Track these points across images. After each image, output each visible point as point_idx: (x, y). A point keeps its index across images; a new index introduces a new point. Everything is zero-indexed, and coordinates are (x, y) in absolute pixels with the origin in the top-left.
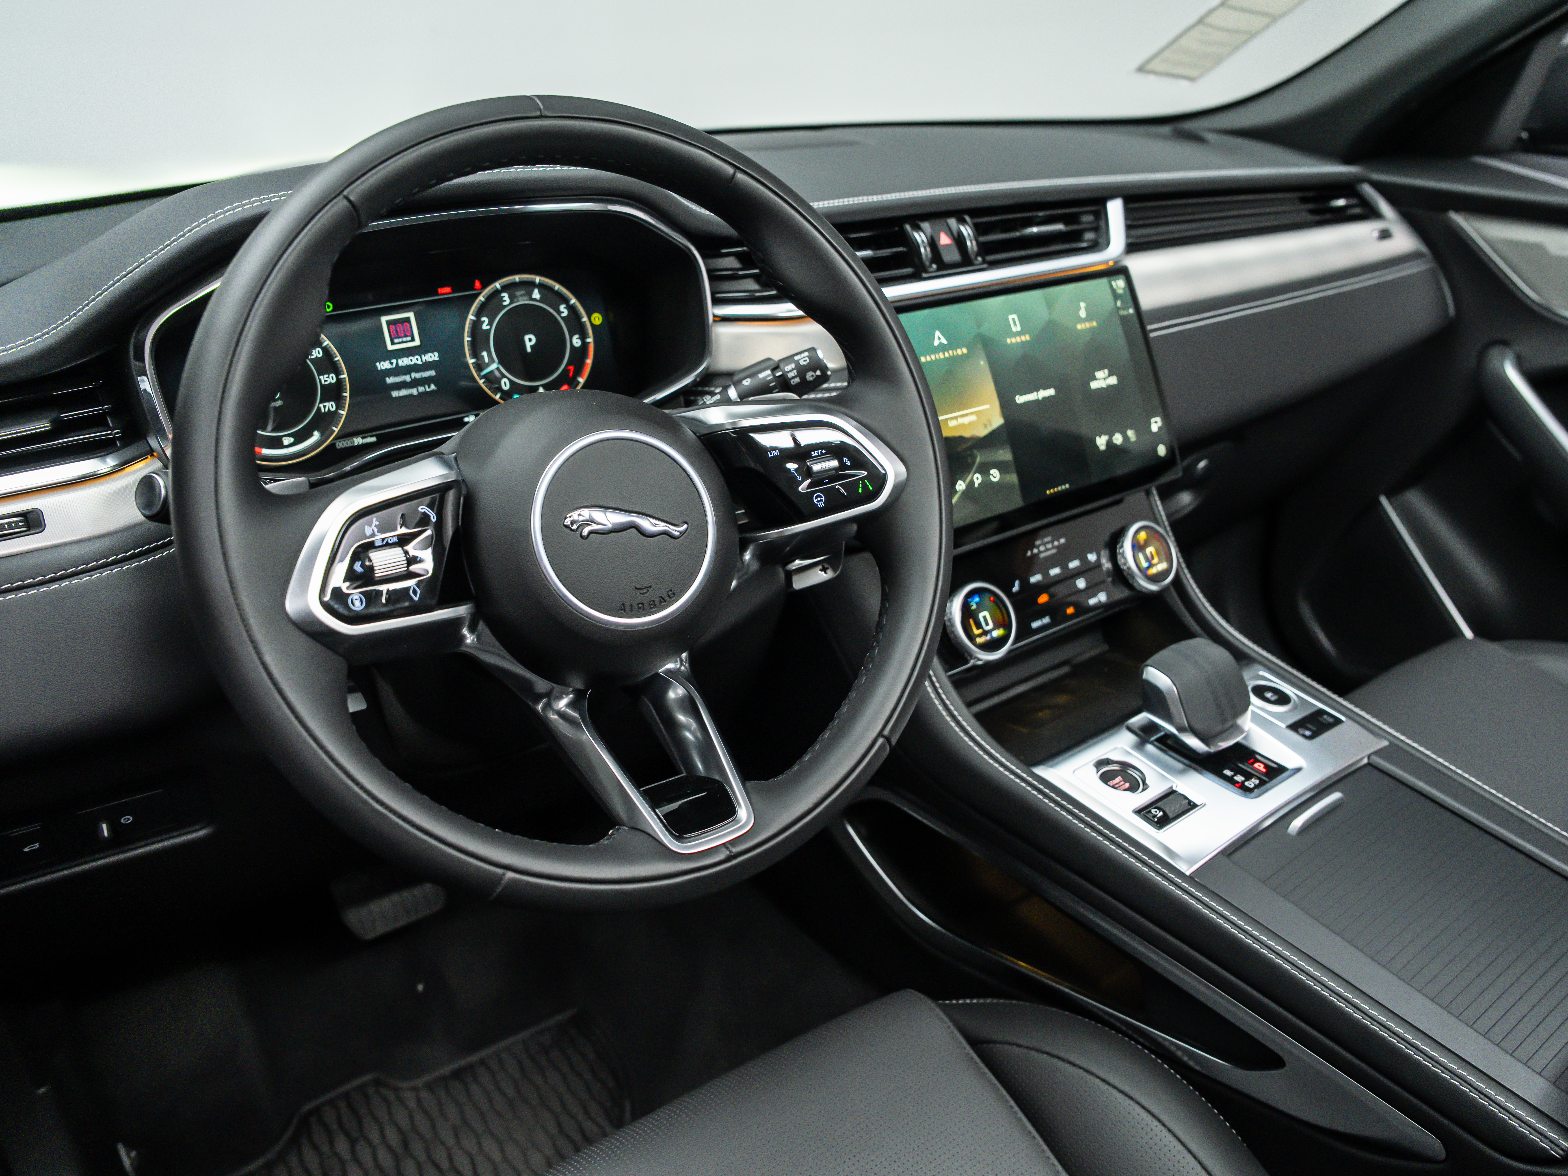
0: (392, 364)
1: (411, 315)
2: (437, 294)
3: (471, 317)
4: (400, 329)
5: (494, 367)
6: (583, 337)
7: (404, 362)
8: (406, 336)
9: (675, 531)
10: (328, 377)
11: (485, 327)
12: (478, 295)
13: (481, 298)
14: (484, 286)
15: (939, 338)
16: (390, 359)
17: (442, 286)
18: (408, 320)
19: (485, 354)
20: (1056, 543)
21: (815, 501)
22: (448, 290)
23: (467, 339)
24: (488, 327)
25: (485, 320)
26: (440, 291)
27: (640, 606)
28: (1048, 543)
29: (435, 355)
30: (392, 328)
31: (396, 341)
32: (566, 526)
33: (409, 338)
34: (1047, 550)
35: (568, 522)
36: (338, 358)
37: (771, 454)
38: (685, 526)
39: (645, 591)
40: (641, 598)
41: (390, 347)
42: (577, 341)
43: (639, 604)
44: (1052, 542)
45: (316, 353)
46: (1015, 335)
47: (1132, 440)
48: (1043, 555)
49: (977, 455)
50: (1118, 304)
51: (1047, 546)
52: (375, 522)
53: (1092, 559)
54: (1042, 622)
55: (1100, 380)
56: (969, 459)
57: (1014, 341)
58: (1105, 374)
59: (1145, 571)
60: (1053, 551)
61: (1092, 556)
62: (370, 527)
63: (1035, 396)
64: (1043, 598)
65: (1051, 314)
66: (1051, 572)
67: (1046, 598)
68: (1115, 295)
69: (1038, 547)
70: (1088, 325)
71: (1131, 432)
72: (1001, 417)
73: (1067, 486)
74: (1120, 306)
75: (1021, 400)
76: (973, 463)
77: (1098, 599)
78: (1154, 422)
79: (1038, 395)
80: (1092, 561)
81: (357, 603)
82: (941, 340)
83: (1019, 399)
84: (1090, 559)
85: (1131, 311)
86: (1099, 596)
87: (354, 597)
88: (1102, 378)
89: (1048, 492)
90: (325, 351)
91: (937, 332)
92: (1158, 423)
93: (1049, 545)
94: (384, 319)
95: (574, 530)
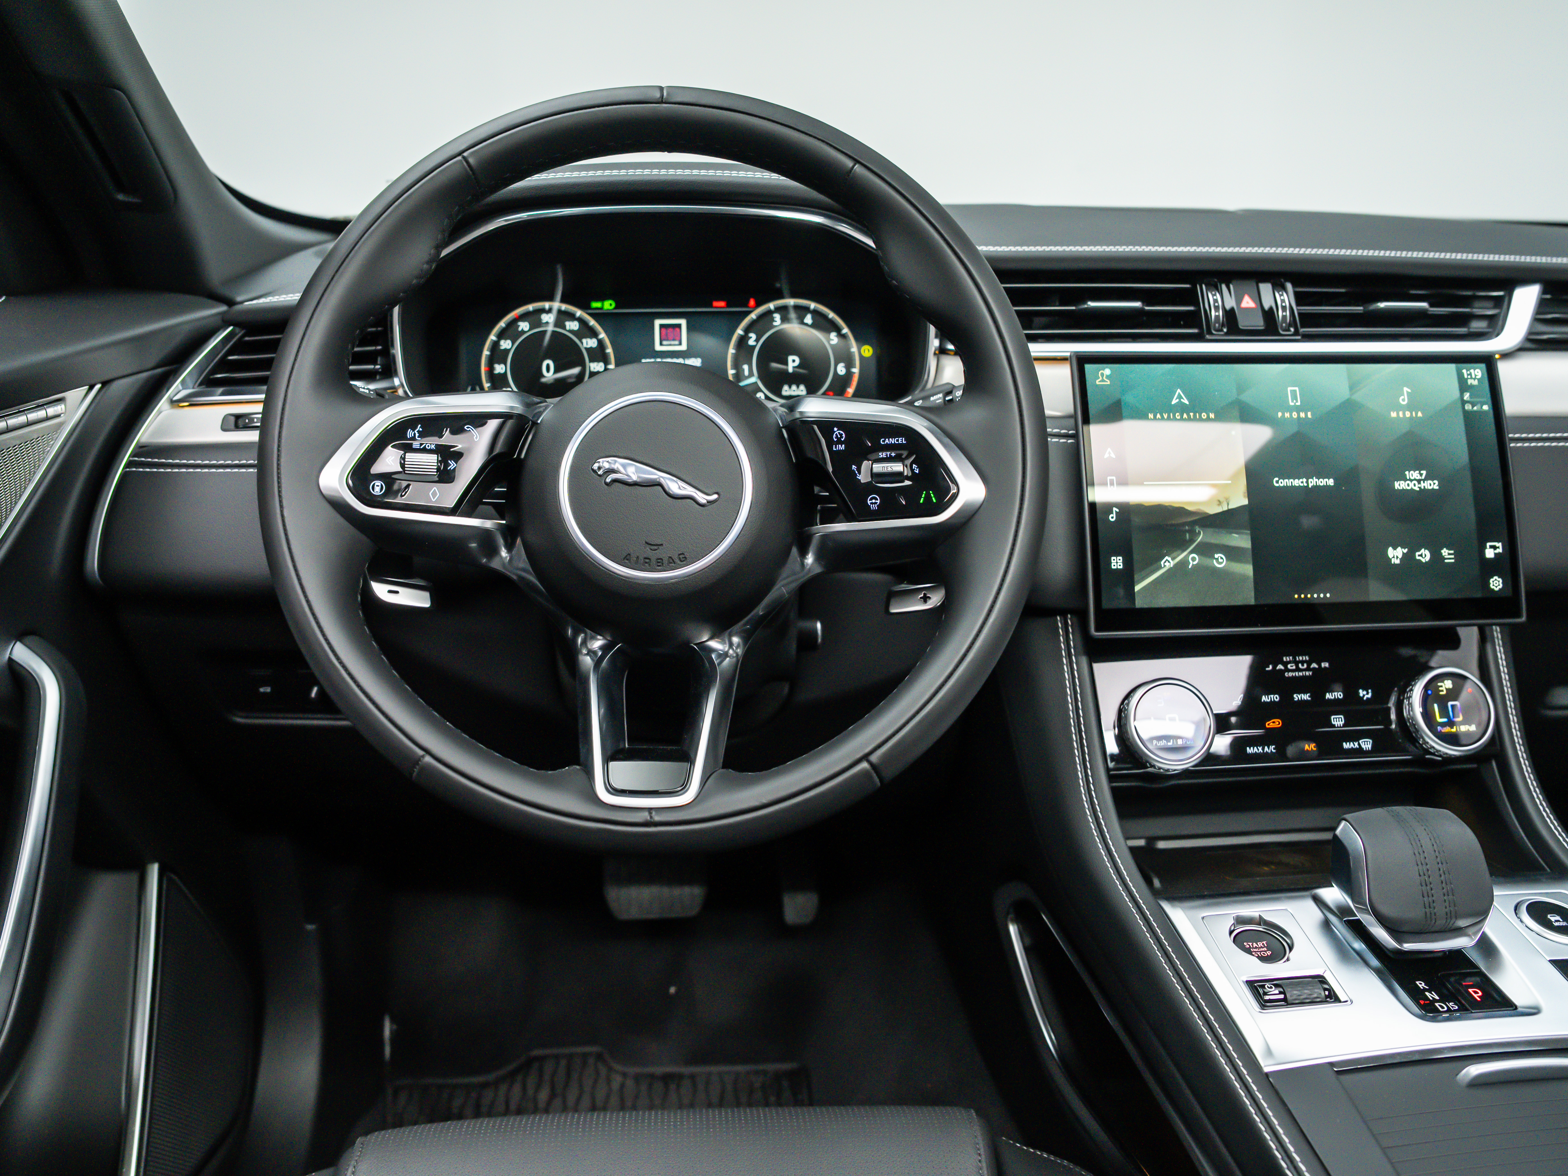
1: (683, 322)
2: (711, 306)
3: (740, 331)
4: (670, 332)
5: (753, 380)
6: (849, 365)
8: (674, 340)
9: (702, 498)
10: (597, 365)
11: (751, 342)
12: (749, 313)
13: (753, 316)
14: (758, 305)
15: (1180, 397)
16: (655, 358)
17: (718, 300)
18: (679, 326)
19: (746, 367)
20: (1314, 665)
21: (869, 502)
22: (722, 304)
23: (732, 351)
24: (754, 343)
25: (753, 336)
26: (715, 304)
27: (647, 561)
28: (1303, 662)
29: (697, 361)
30: (664, 330)
31: (664, 343)
32: (593, 470)
33: (677, 342)
34: (1298, 669)
35: (596, 466)
36: (610, 350)
37: (836, 447)
38: (715, 496)
39: (656, 548)
40: (650, 554)
41: (658, 347)
42: (841, 370)
43: (645, 558)
44: (1309, 663)
45: (592, 343)
46: (1290, 409)
47: (1446, 561)
48: (1291, 674)
49: (1199, 533)
50: (1467, 396)
51: (1300, 665)
52: (419, 428)
53: (1364, 696)
54: (1263, 749)
55: (1411, 480)
56: (1187, 535)
57: (1287, 415)
58: (1421, 475)
59: (1439, 728)
60: (1307, 673)
61: (1365, 693)
62: (414, 431)
63: (1302, 482)
64: (1274, 722)
65: (1353, 394)
66: (1295, 696)
67: (1279, 723)
68: (1463, 386)
69: (1285, 664)
70: (1408, 414)
71: (1447, 551)
72: (1245, 496)
73: (1328, 595)
74: (1469, 399)
75: (1281, 483)
76: (1192, 541)
77: (1359, 744)
78: (1491, 547)
79: (1307, 482)
80: (1365, 698)
81: (377, 489)
82: (1182, 400)
83: (1277, 482)
84: (1361, 695)
85: (1485, 407)
86: (1360, 741)
87: (376, 484)
88: (1415, 480)
89: (1296, 596)
90: (600, 342)
91: (1179, 391)
92: (1498, 549)
93: (1303, 665)
94: (658, 323)
95: (600, 476)
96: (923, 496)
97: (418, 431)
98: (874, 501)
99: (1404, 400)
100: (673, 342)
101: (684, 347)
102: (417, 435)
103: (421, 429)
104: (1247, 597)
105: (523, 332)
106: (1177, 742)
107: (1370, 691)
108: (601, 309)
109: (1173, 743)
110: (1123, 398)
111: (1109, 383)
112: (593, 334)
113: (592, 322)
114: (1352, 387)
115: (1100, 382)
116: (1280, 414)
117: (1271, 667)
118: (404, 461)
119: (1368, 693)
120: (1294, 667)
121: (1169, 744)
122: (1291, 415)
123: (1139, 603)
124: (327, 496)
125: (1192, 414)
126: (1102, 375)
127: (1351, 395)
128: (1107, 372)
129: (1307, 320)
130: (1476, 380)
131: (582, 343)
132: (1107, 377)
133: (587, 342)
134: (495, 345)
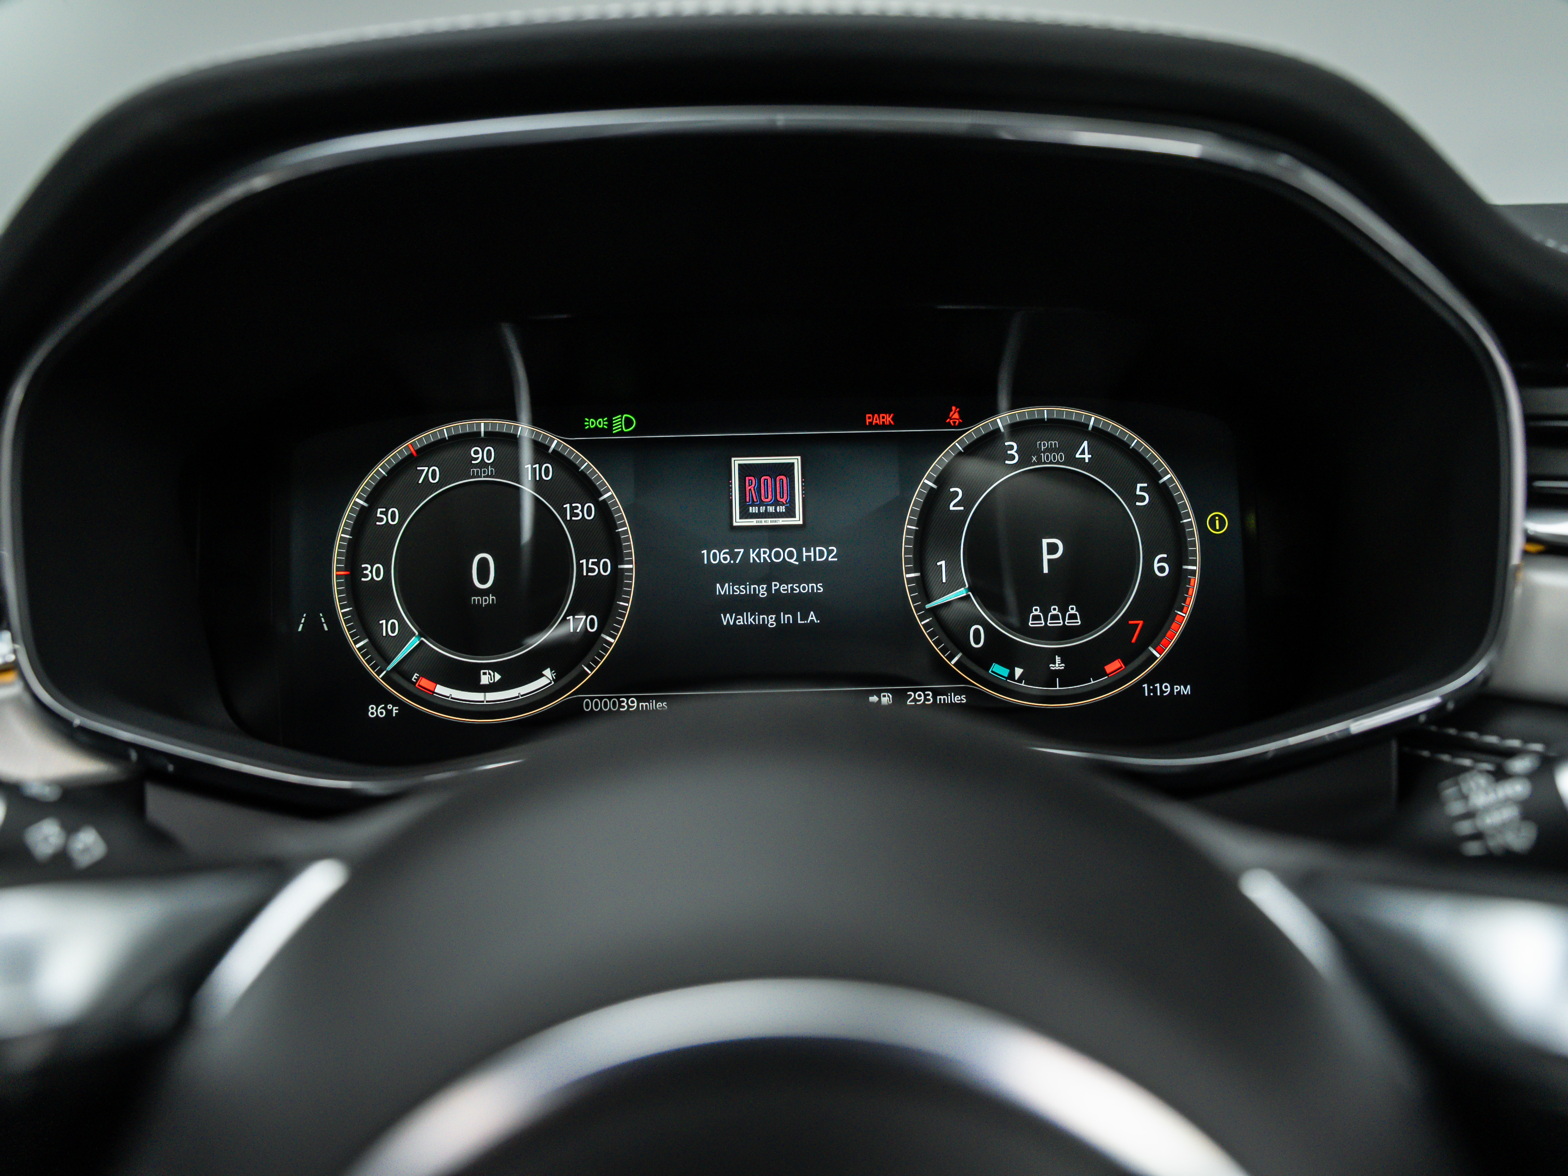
0: (734, 556)
1: (796, 461)
2: (862, 424)
3: (927, 482)
4: (767, 485)
5: (957, 594)
6: (1178, 558)
7: (761, 555)
8: (776, 503)
10: (597, 564)
11: (953, 507)
12: (951, 438)
13: (958, 445)
14: (969, 420)
16: (731, 546)
17: (878, 410)
18: (787, 470)
19: (942, 564)
22: (888, 419)
23: (909, 528)
24: (961, 509)
25: (958, 491)
26: (870, 418)
29: (830, 552)
30: (751, 481)
31: (753, 510)
33: (781, 509)
36: (625, 528)
41: (738, 521)
42: (1161, 567)
45: (585, 512)
90: (603, 509)
94: (736, 462)
105: (428, 487)
108: (609, 431)
112: (588, 491)
113: (585, 464)
131: (563, 513)
133: (573, 509)
134: (365, 516)
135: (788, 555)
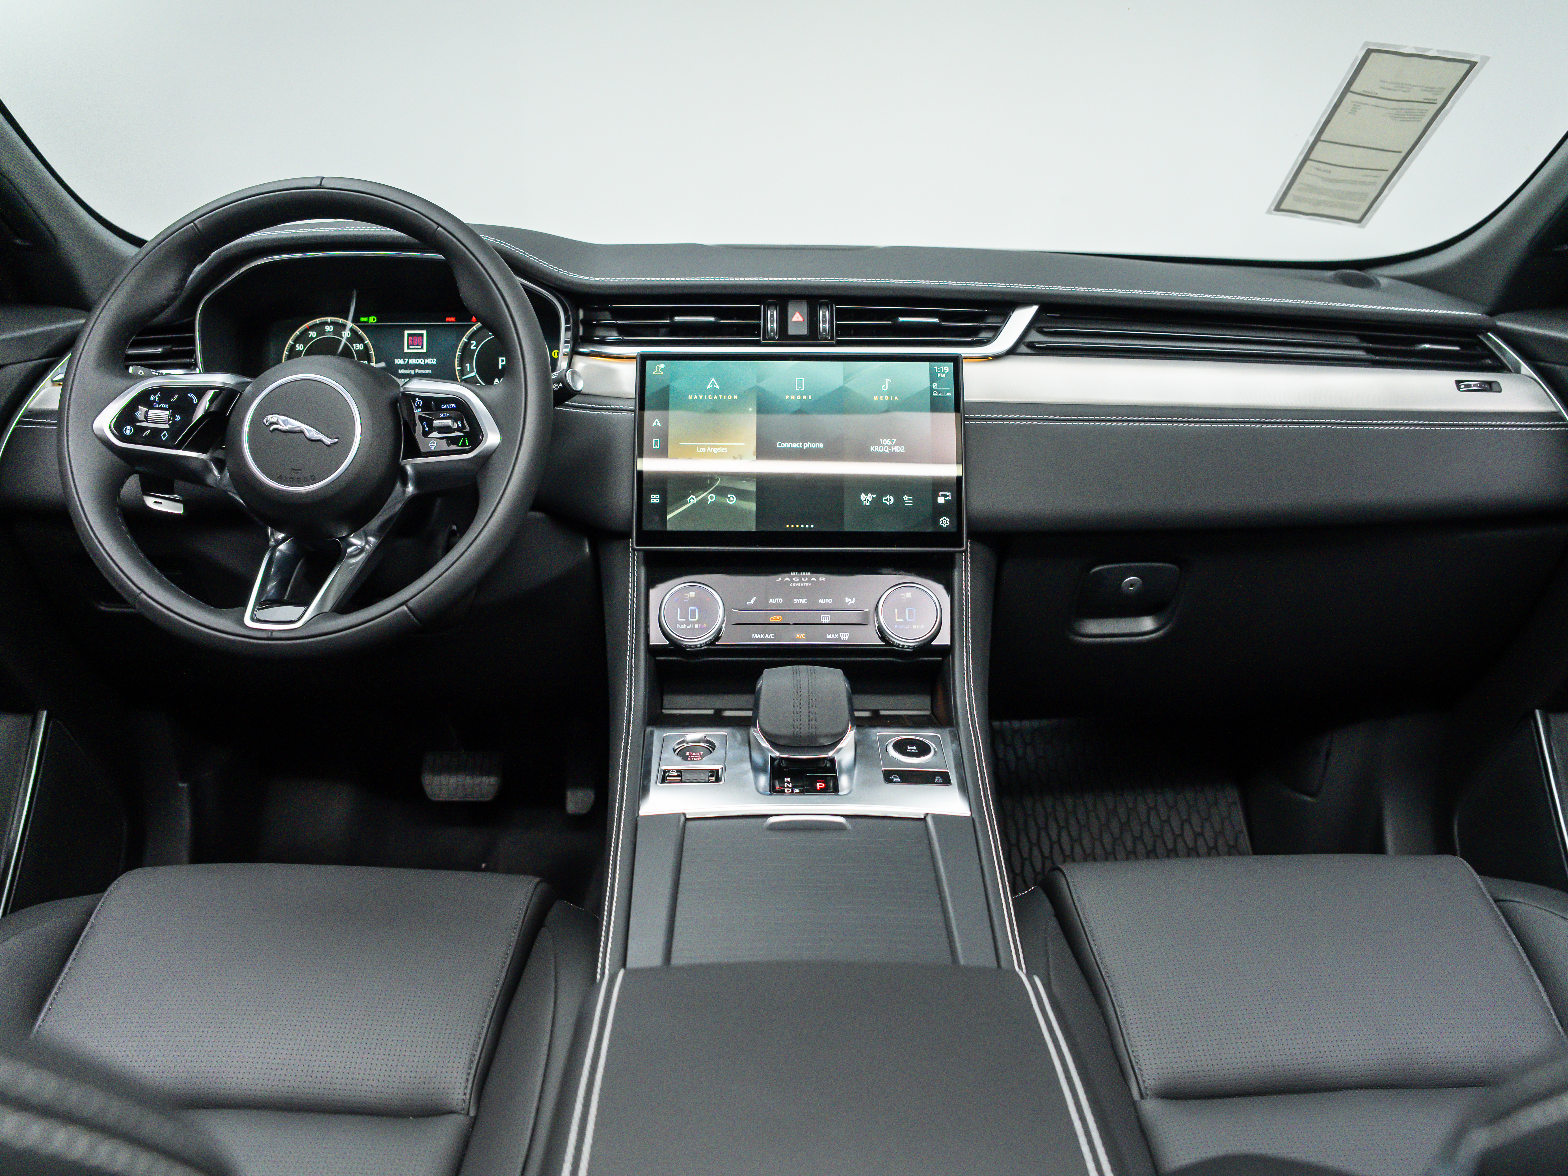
0: (404, 361)
1: (425, 332)
2: (445, 321)
3: (464, 339)
4: (415, 340)
5: (473, 374)
7: (413, 361)
8: (418, 345)
9: (328, 441)
11: (472, 347)
12: (473, 325)
13: (475, 328)
15: (713, 384)
16: (404, 358)
17: (450, 316)
18: (422, 335)
19: (468, 365)
22: (453, 319)
23: (458, 353)
24: (475, 348)
25: (474, 342)
26: (448, 319)
27: (291, 479)
29: (434, 360)
30: (411, 338)
31: (411, 347)
33: (420, 347)
35: (265, 421)
36: (372, 352)
38: (337, 440)
39: (297, 471)
40: (293, 474)
41: (406, 350)
45: (360, 347)
46: (796, 393)
47: (906, 504)
48: (794, 585)
49: (718, 479)
50: (935, 386)
51: (803, 579)
52: (159, 394)
53: (849, 602)
54: (764, 636)
55: (884, 446)
56: (709, 481)
57: (793, 397)
58: (892, 442)
59: (896, 626)
60: (807, 584)
61: (850, 600)
62: (155, 396)
63: (799, 445)
64: (776, 618)
65: (846, 383)
66: (795, 600)
67: (780, 619)
68: (933, 378)
69: (791, 578)
70: (887, 398)
71: (907, 497)
72: (754, 454)
73: (812, 526)
74: (936, 388)
75: (783, 445)
76: (711, 485)
77: (839, 636)
78: (942, 495)
79: (803, 445)
80: (849, 604)
81: (128, 431)
82: (715, 386)
83: (780, 445)
84: (847, 601)
85: (949, 394)
86: (840, 634)
87: (128, 428)
88: (887, 445)
89: (788, 526)
90: (366, 346)
91: (713, 379)
92: (948, 497)
93: (805, 579)
94: (406, 332)
95: (267, 426)
96: (461, 441)
97: (158, 397)
98: (433, 444)
99: (885, 388)
100: (416, 347)
101: (424, 350)
102: (157, 398)
103: (160, 395)
104: (751, 526)
105: (312, 338)
106: (694, 626)
107: (854, 599)
108: (367, 322)
109: (691, 626)
110: (671, 384)
111: (662, 374)
112: (361, 340)
113: (361, 332)
114: (846, 378)
115: (656, 373)
116: (787, 397)
117: (780, 579)
118: (147, 414)
119: (852, 601)
120: (798, 580)
121: (688, 627)
122: (796, 397)
123: (670, 527)
124: (97, 435)
125: (721, 396)
126: (658, 368)
127: (844, 384)
128: (662, 366)
129: (842, 330)
130: (944, 374)
131: (353, 347)
132: (662, 369)
133: (356, 346)
134: (293, 347)
135: (421, 361)
